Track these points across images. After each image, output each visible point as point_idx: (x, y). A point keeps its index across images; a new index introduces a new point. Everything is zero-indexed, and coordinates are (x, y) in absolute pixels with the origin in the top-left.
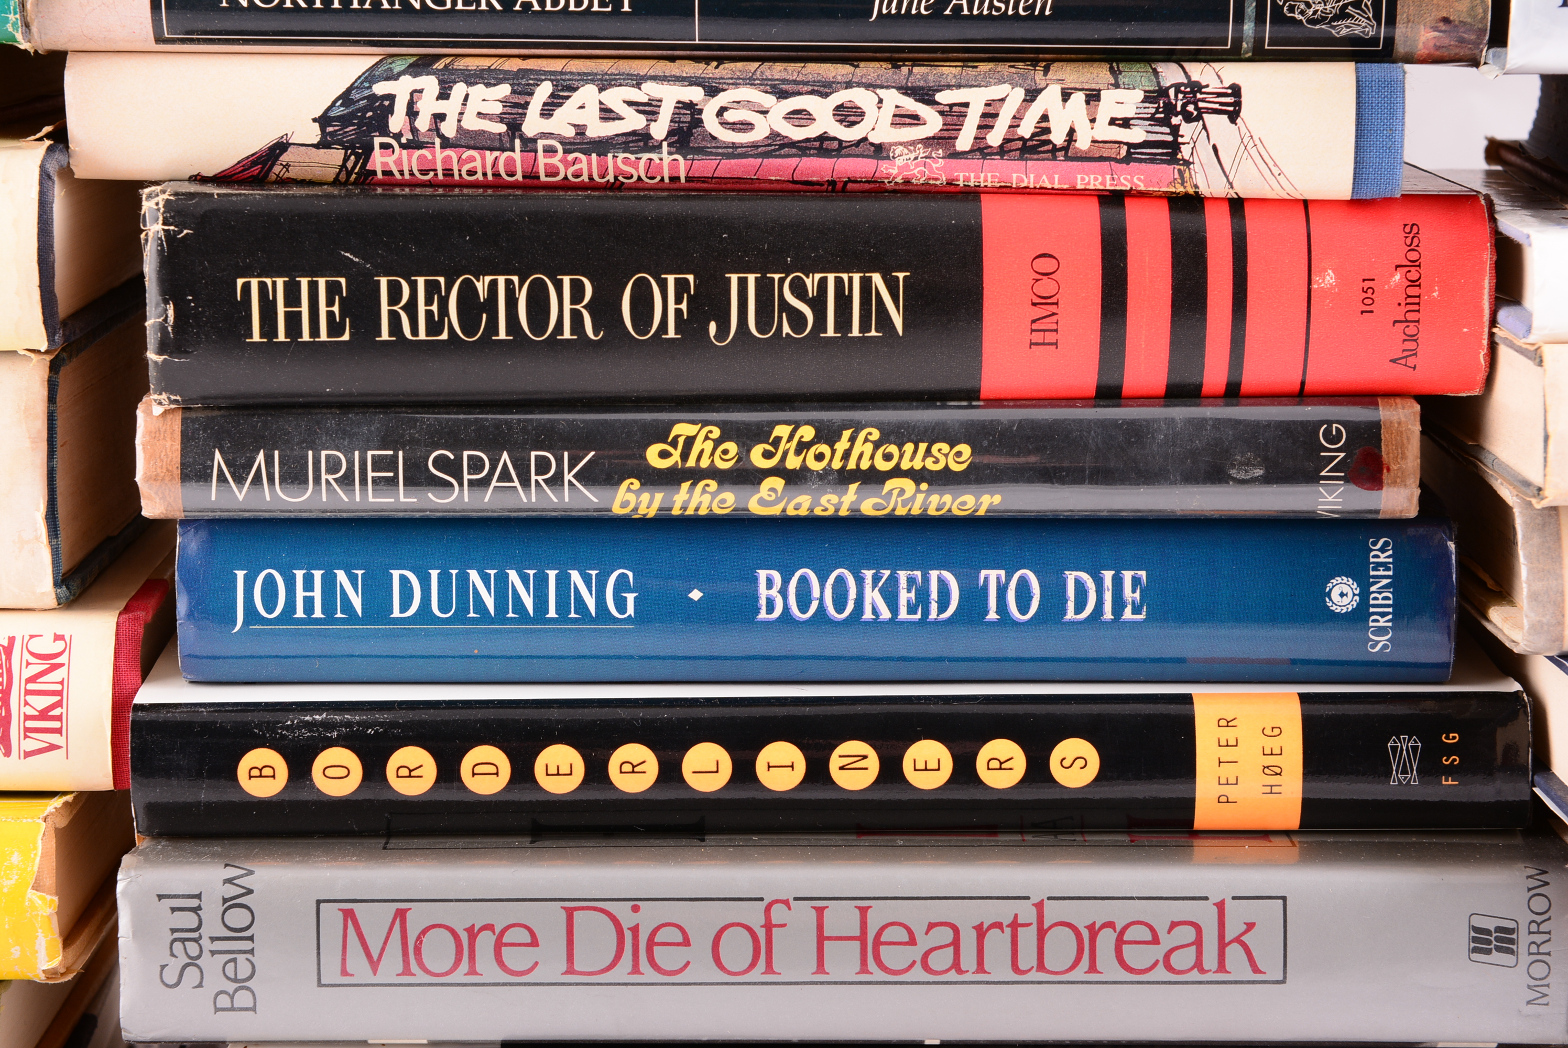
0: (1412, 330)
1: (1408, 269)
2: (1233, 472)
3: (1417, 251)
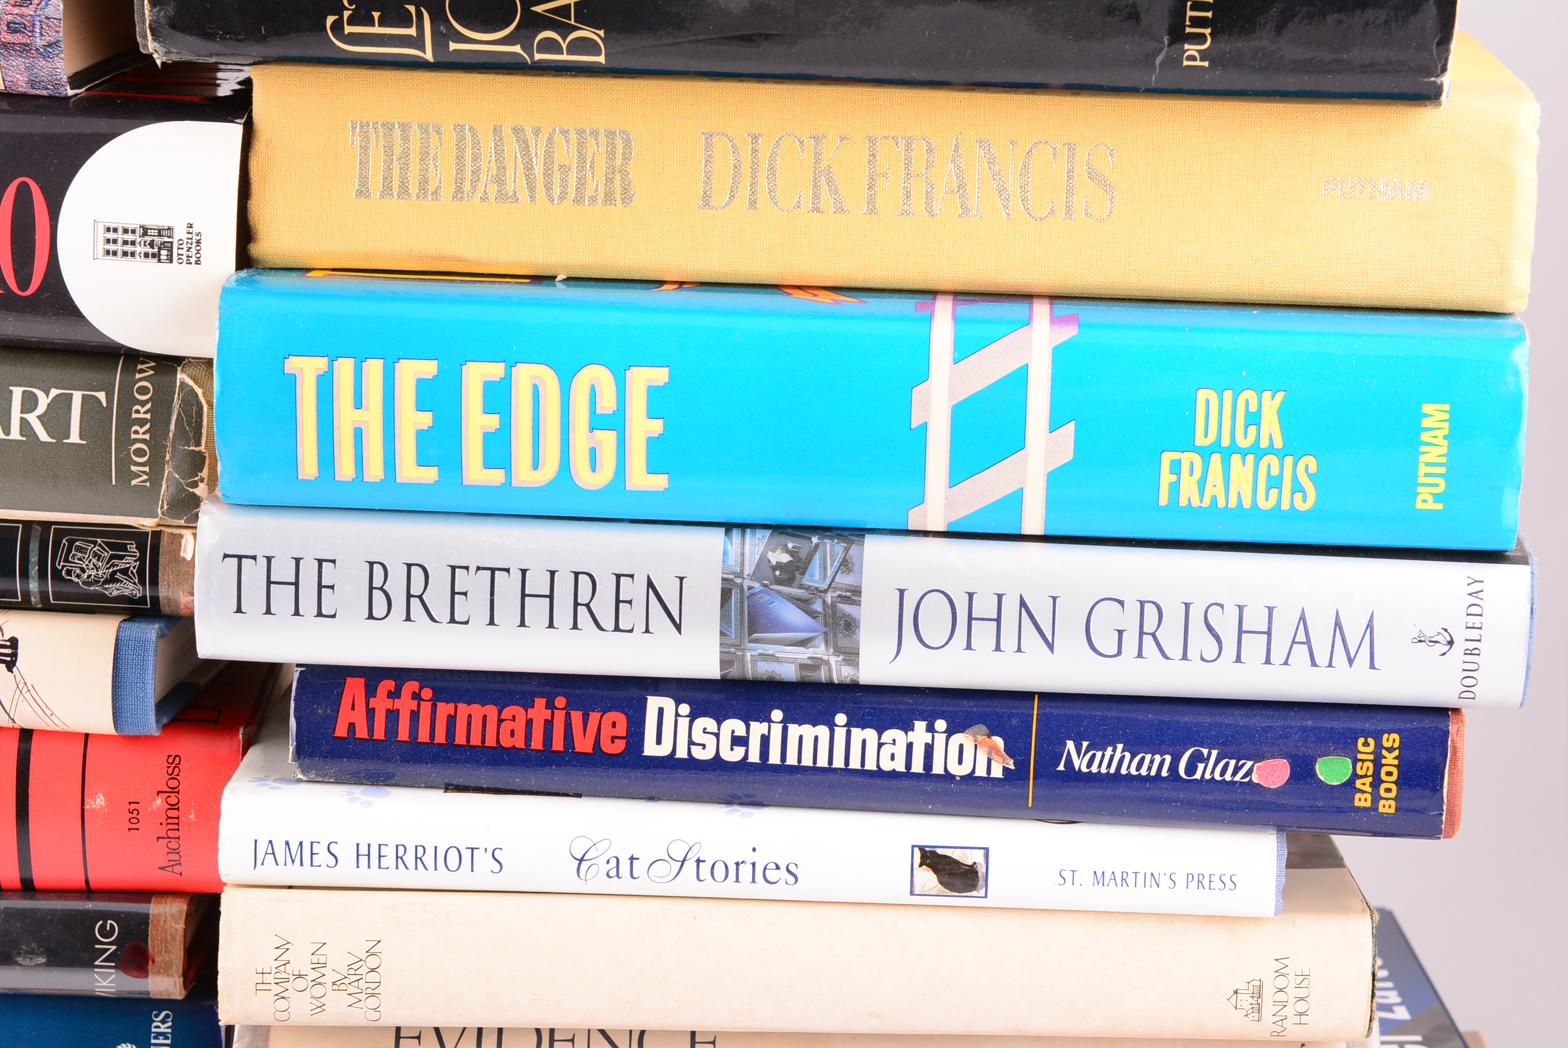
0: (174, 844)
1: (168, 795)
2: (19, 959)
3: (177, 779)
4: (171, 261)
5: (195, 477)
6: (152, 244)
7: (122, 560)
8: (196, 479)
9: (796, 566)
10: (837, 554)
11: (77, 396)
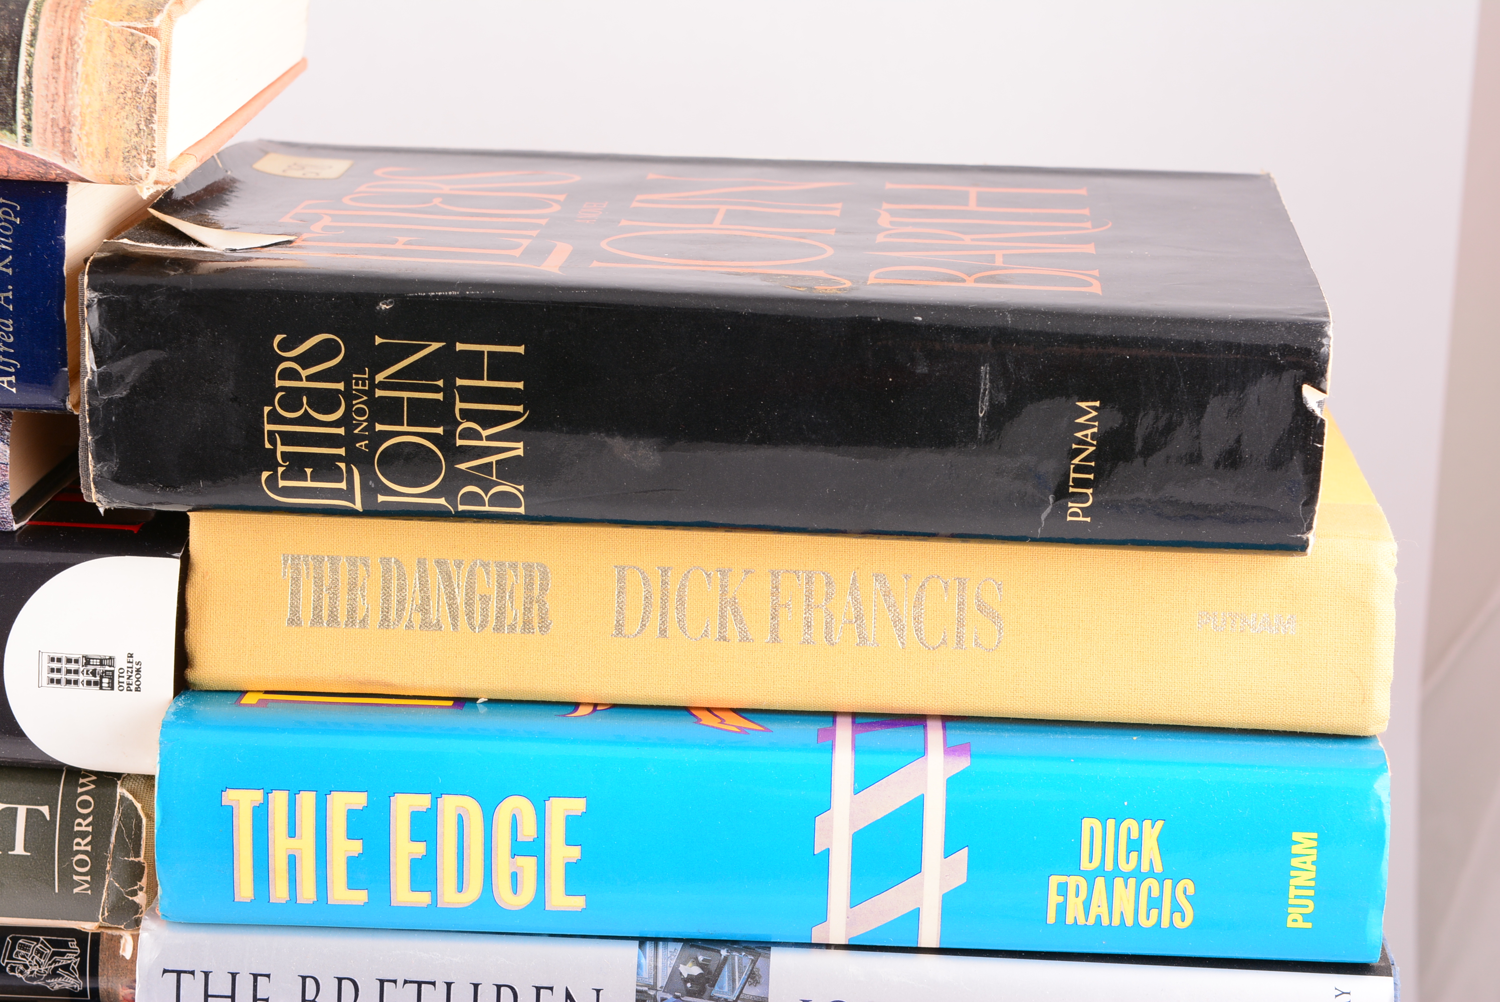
4: (112, 688)
5: (134, 886)
6: (94, 673)
7: (64, 956)
8: (136, 888)
9: (706, 979)
10: (745, 967)
11: (22, 810)
